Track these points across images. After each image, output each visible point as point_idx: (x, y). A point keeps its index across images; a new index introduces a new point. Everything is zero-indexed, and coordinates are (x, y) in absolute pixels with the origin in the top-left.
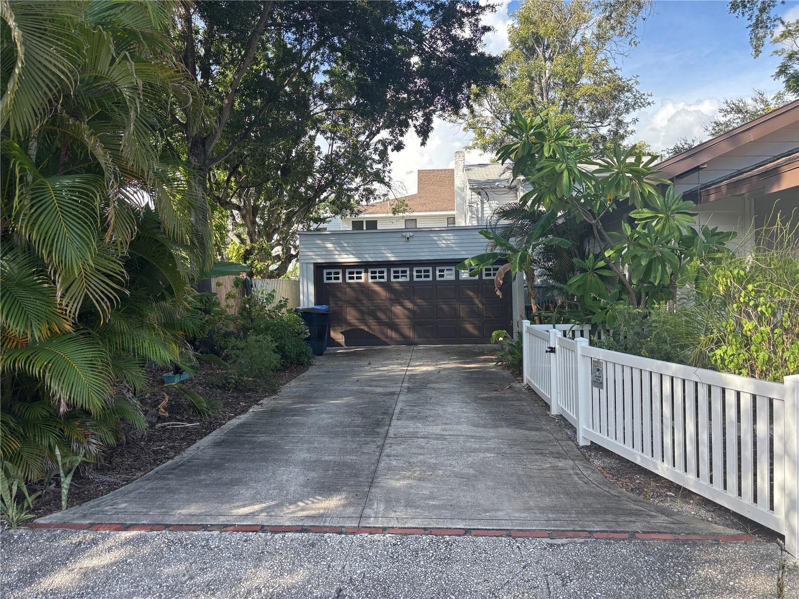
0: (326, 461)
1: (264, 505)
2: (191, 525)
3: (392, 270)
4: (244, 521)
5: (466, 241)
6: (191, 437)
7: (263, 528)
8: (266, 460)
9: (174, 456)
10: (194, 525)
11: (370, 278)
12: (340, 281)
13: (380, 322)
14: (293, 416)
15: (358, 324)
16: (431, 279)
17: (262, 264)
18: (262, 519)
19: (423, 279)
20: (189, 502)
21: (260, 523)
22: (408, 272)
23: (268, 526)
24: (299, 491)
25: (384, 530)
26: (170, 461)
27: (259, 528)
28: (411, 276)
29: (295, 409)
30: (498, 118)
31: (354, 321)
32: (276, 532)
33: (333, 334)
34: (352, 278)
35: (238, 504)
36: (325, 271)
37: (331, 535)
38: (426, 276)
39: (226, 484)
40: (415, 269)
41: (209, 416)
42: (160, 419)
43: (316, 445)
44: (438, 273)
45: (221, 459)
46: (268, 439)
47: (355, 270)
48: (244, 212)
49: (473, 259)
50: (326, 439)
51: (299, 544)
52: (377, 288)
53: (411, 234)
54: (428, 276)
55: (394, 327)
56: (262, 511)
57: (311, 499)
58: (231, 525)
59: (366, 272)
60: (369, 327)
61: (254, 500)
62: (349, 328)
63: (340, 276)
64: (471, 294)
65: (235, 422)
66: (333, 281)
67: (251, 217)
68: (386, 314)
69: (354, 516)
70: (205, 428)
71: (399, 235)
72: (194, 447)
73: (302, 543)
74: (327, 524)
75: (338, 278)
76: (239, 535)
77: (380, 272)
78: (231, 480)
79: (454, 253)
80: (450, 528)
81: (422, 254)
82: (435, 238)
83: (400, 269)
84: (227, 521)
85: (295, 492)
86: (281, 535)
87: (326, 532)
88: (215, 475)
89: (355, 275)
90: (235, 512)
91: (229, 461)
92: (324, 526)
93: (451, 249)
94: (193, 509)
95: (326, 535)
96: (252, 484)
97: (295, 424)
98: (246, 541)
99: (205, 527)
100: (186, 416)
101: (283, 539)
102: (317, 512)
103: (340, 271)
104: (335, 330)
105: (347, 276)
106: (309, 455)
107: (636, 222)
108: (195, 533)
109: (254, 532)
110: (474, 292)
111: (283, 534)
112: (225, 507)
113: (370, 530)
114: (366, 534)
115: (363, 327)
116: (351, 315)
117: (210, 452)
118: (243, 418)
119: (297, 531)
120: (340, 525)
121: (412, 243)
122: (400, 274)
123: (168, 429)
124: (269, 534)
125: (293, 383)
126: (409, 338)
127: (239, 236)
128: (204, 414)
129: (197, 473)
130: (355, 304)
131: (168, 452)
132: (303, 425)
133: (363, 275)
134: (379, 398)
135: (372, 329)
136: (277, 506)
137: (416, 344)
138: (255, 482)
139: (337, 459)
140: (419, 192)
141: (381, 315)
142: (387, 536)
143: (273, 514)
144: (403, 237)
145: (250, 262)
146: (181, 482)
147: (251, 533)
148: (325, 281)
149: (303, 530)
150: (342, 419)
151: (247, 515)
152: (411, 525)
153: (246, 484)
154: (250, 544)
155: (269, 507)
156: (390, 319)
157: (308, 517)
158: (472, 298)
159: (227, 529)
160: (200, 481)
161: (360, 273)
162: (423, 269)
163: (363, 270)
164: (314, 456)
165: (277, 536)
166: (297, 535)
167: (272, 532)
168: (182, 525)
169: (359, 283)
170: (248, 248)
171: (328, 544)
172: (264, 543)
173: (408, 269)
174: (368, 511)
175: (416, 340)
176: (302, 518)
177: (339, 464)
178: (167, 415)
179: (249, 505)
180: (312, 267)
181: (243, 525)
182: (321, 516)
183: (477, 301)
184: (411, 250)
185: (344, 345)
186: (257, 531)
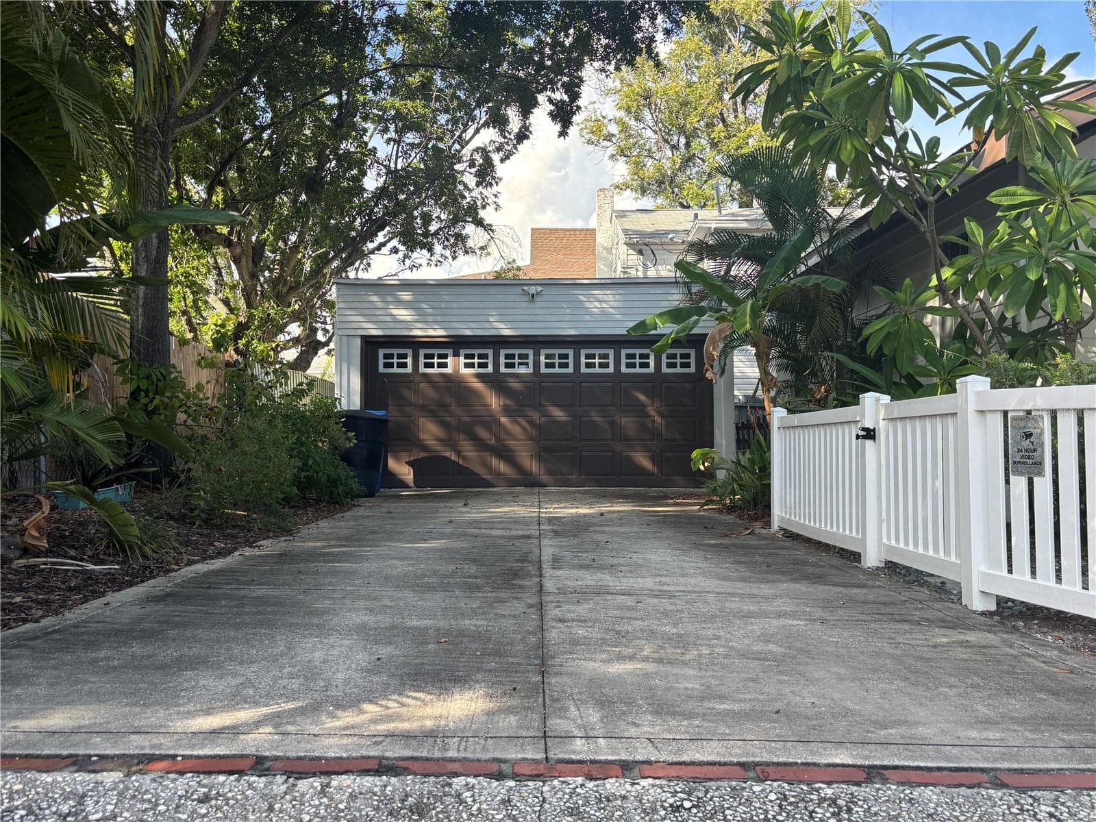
0: (415, 628)
1: (264, 710)
2: (38, 757)
3: (503, 352)
4: (203, 746)
5: (636, 304)
6: (91, 587)
7: (260, 765)
8: (271, 625)
9: (43, 617)
10: (48, 757)
11: (462, 365)
12: (409, 370)
13: (481, 445)
14: (329, 562)
15: (440, 448)
16: (570, 370)
17: (266, 345)
18: (260, 741)
19: (557, 370)
20: (52, 702)
21: (253, 751)
22: (531, 357)
23: (276, 758)
24: (360, 681)
25: (626, 768)
26: (28, 626)
27: (249, 763)
28: (537, 364)
29: (331, 553)
30: (666, 141)
31: (432, 443)
32: (302, 775)
33: (392, 464)
34: (431, 365)
35: (191, 707)
36: (381, 352)
37: (471, 780)
38: (562, 365)
39: (162, 667)
40: (543, 352)
41: (144, 556)
42: (26, 551)
43: (387, 602)
44: (583, 360)
45: (159, 622)
46: (275, 592)
47: (436, 352)
48: (238, 250)
49: (660, 315)
50: (409, 595)
51: (377, 809)
52: (478, 385)
53: (539, 289)
54: (566, 365)
55: (505, 454)
56: (258, 723)
57: (396, 697)
58: (162, 758)
59: (456, 354)
60: (459, 453)
61: (236, 699)
62: (422, 455)
63: (409, 361)
64: (642, 397)
65: (202, 568)
66: (395, 370)
67: (251, 265)
68: (490, 431)
69: (524, 733)
70: (132, 575)
71: (518, 290)
72: (97, 602)
73: (385, 803)
74: (452, 754)
75: (404, 365)
76: (182, 784)
77: (480, 357)
78: (179, 659)
79: (613, 325)
80: (815, 764)
81: (557, 325)
82: (582, 298)
83: (517, 352)
84: (153, 747)
85: (347, 682)
86: (317, 783)
87: (456, 774)
88: (137, 649)
89: (436, 361)
90: (181, 725)
91: (177, 625)
92: (444, 759)
93: (610, 318)
94: (58, 719)
95: (458, 782)
96: (231, 667)
97: (334, 573)
98: (205, 799)
99: (80, 763)
100: (90, 553)
101: (323, 792)
102: (419, 724)
103: (409, 352)
104: (397, 459)
105: (422, 361)
106: (373, 618)
107: (999, 214)
108: (47, 778)
109: (231, 773)
110: (647, 396)
111: (324, 779)
112: (153, 717)
113: (586, 768)
114: (580, 780)
115: (448, 454)
116: (429, 432)
117: (136, 610)
118: (218, 564)
119: (365, 772)
120: (490, 755)
121: (537, 305)
122: (517, 361)
123: (43, 570)
124: (280, 779)
125: (323, 523)
126: (531, 474)
127: (226, 302)
128: (133, 552)
129: (91, 645)
130: (436, 412)
131: (30, 608)
132: (353, 573)
133: (450, 360)
134: (501, 542)
135: (464, 458)
136: (302, 711)
137: (543, 485)
138: (242, 663)
139: (443, 624)
140: (533, 262)
141: (483, 434)
142: (644, 783)
143: (291, 728)
144: (525, 293)
145: (244, 341)
146: (42, 663)
147: (222, 778)
148: (381, 369)
149: (382, 768)
150: (436, 567)
151: (213, 732)
152: (699, 757)
153: (218, 666)
154: (218, 808)
155: (278, 715)
156: (498, 439)
157: (392, 735)
158: (644, 406)
159: (149, 767)
160: (93, 662)
161: (445, 356)
162: (557, 352)
163: (450, 352)
164: (387, 621)
165: (303, 785)
166: (368, 781)
167: (288, 774)
168: (13, 756)
169: (443, 375)
170: (241, 319)
171: (468, 808)
172: (265, 806)
173: (530, 352)
174: (557, 724)
175: (544, 478)
176: (377, 739)
177: (448, 633)
178: (44, 544)
179: (222, 709)
180: (358, 341)
181: (198, 757)
182: (431, 734)
183: (651, 410)
184: (537, 318)
185: (412, 484)
186: (241, 773)
